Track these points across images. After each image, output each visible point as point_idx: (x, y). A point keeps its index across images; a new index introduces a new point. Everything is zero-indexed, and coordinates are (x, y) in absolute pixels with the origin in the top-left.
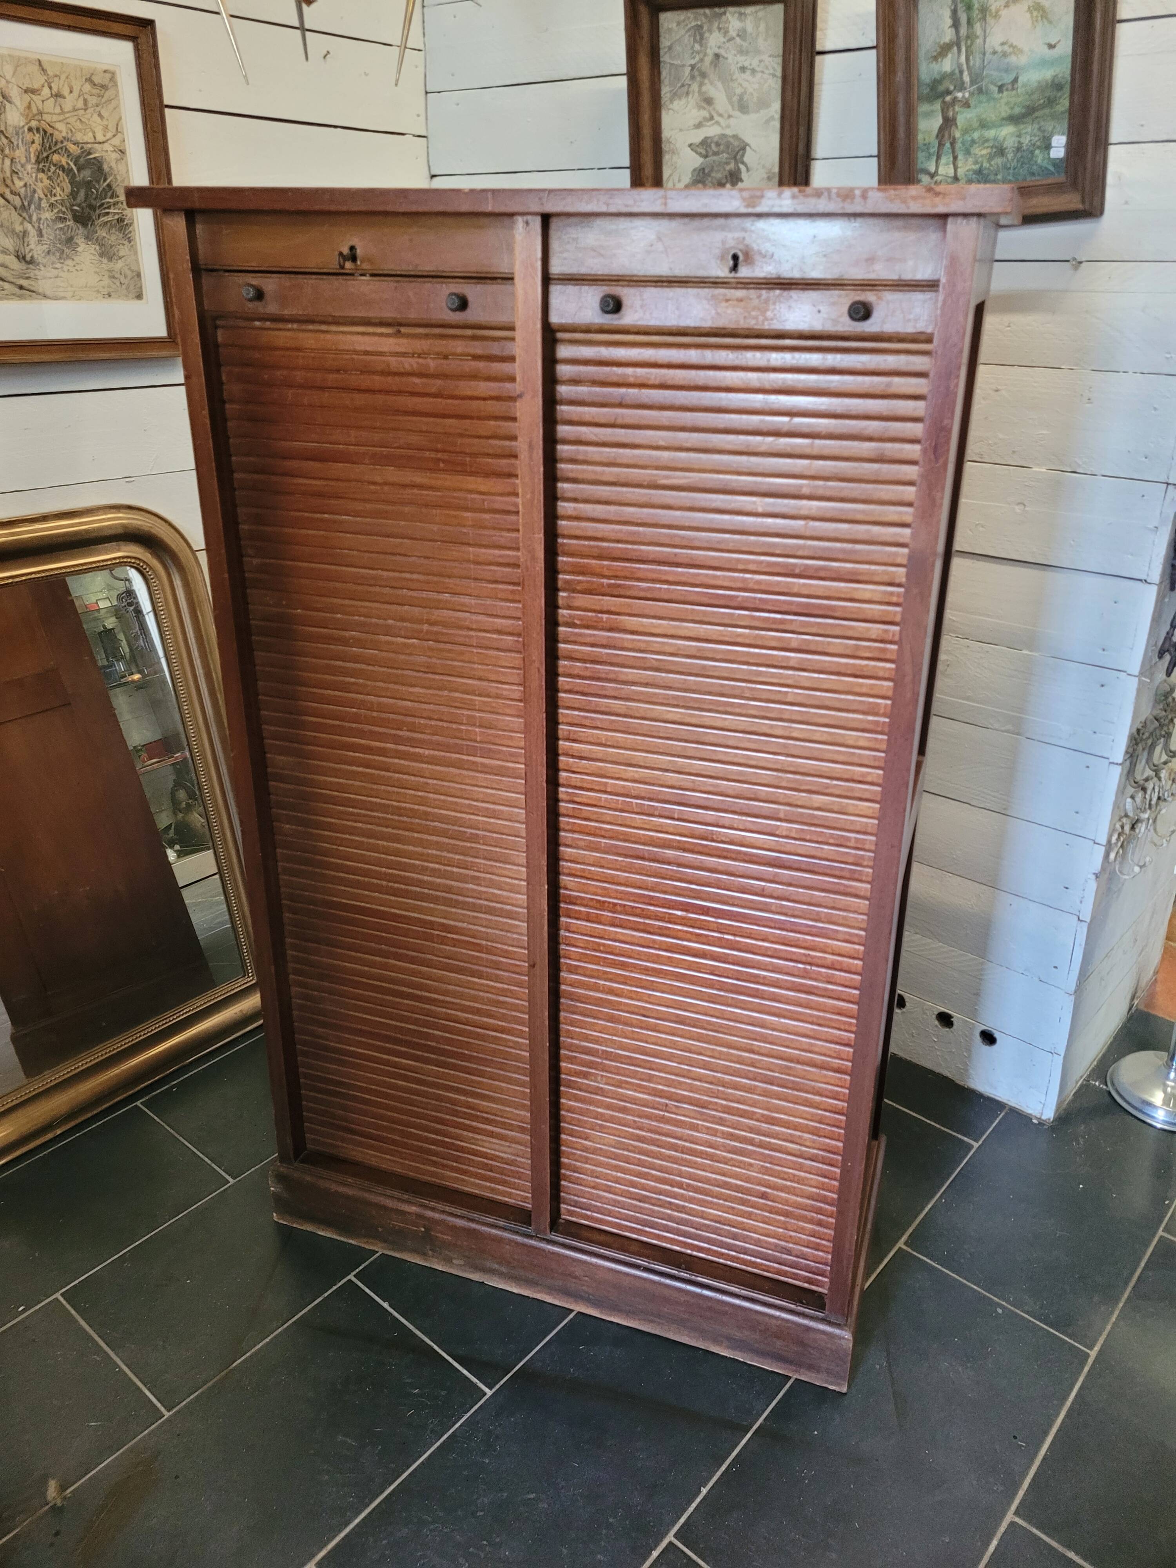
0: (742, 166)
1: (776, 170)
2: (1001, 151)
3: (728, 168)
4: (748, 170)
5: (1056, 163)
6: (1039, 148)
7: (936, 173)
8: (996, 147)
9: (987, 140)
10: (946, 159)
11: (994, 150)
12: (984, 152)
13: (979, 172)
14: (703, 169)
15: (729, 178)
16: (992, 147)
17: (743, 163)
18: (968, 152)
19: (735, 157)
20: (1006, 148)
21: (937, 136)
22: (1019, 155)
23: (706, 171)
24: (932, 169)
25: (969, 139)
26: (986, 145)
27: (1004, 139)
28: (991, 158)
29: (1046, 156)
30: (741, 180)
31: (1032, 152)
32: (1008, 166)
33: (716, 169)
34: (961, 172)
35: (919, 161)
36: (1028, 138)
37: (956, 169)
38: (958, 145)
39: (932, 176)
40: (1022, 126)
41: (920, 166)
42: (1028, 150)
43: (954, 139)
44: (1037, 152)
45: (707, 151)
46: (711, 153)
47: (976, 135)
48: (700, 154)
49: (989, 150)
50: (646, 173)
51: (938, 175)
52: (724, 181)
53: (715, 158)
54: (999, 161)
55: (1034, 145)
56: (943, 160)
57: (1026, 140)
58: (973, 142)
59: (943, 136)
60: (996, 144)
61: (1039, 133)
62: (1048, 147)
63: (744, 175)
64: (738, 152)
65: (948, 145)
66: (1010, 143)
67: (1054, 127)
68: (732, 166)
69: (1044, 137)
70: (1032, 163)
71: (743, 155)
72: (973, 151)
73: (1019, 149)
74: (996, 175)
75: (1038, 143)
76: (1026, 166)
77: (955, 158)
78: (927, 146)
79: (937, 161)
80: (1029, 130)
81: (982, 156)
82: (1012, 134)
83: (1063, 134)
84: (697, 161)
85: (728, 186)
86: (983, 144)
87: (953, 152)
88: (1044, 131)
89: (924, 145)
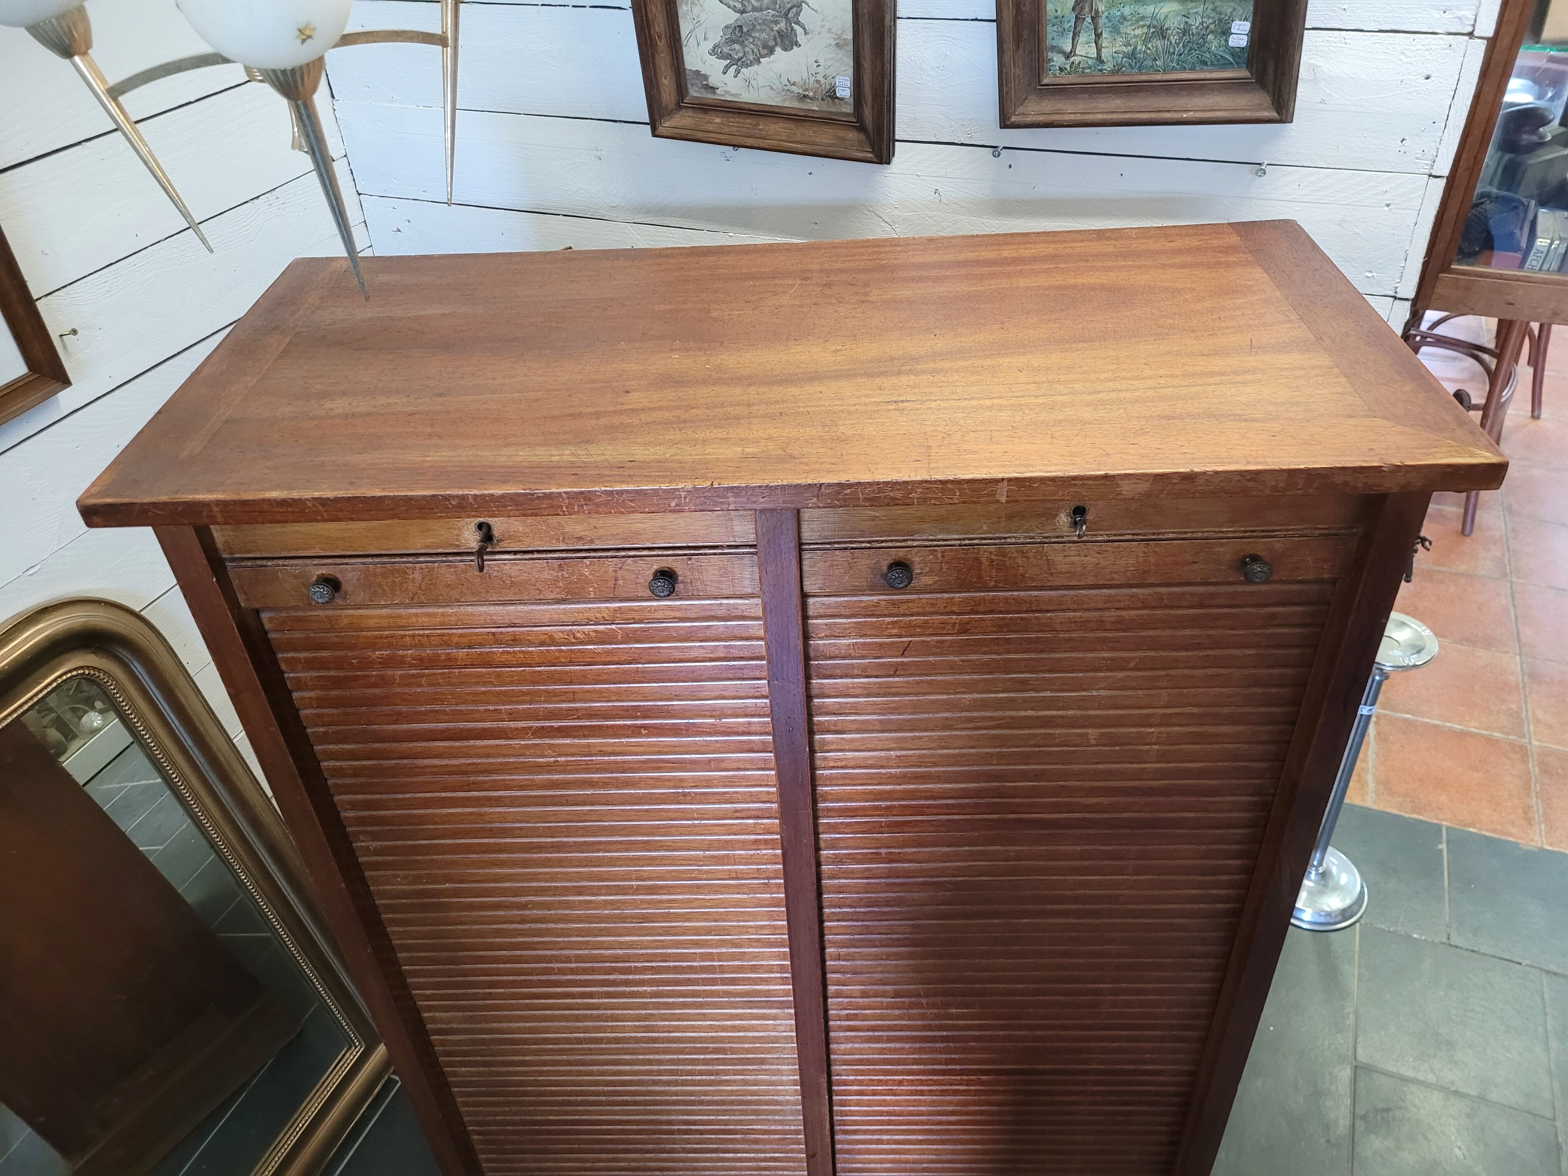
0: (796, 27)
1: (849, 36)
2: (1162, 33)
3: (776, 28)
4: (806, 33)
5: (1233, 52)
6: (1212, 32)
7: (1072, 53)
8: (1154, 27)
9: (1143, 18)
10: (1086, 36)
11: (1152, 30)
12: (1138, 32)
13: (1133, 55)
14: (741, 27)
15: (779, 40)
16: (1149, 27)
17: (798, 23)
18: (1116, 30)
19: (786, 15)
20: (1167, 29)
21: (1074, 9)
22: (1186, 38)
23: (745, 30)
24: (1068, 48)
25: (1118, 13)
26: (1141, 23)
27: (1166, 17)
28: (1146, 40)
29: (1223, 42)
30: (797, 44)
31: (1203, 38)
32: (1172, 50)
33: (758, 27)
34: (1105, 53)
35: (1049, 37)
36: (1199, 20)
37: (1099, 50)
38: (1102, 21)
39: (1068, 56)
40: (1191, 5)
41: (1049, 42)
42: (1198, 34)
43: (1097, 12)
44: (1211, 37)
45: (743, 5)
46: (750, 8)
47: (1127, 11)
48: (734, 9)
49: (1145, 30)
50: (658, 30)
51: (1075, 55)
52: (772, 43)
53: (756, 14)
54: (1159, 43)
55: (1207, 28)
56: (1082, 38)
57: (1196, 22)
58: (1124, 18)
59: (1082, 9)
60: (1155, 23)
61: (1213, 14)
62: (1226, 32)
63: (801, 37)
64: (790, 9)
65: (1089, 20)
66: (1174, 23)
67: (1234, 10)
68: (782, 25)
69: (1220, 20)
70: (1203, 49)
71: (798, 14)
72: (1123, 30)
73: (1185, 32)
74: (1155, 60)
75: (1212, 26)
76: (1195, 53)
77: (1098, 36)
78: (1060, 19)
79: (1073, 39)
80: (1200, 9)
81: (1135, 36)
82: (1177, 13)
83: (1246, 19)
84: (732, 17)
85: (778, 49)
86: (1137, 21)
87: (1096, 29)
88: (1220, 13)
89: (1056, 18)
